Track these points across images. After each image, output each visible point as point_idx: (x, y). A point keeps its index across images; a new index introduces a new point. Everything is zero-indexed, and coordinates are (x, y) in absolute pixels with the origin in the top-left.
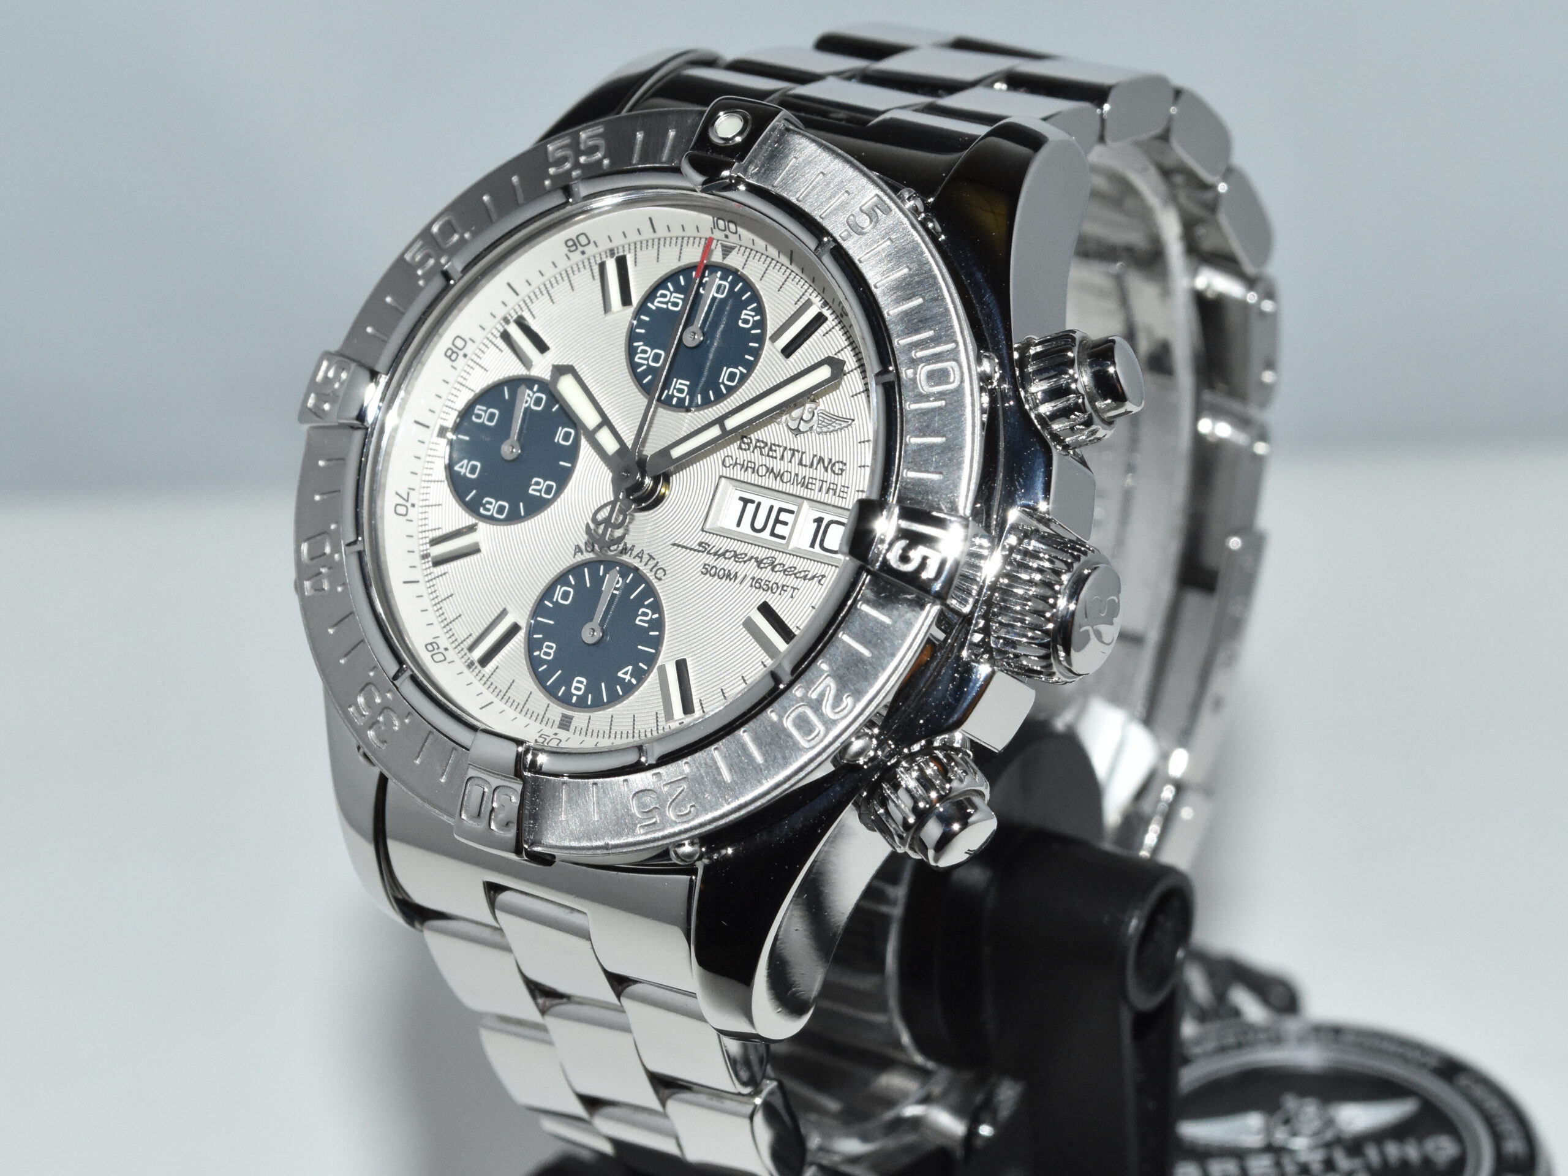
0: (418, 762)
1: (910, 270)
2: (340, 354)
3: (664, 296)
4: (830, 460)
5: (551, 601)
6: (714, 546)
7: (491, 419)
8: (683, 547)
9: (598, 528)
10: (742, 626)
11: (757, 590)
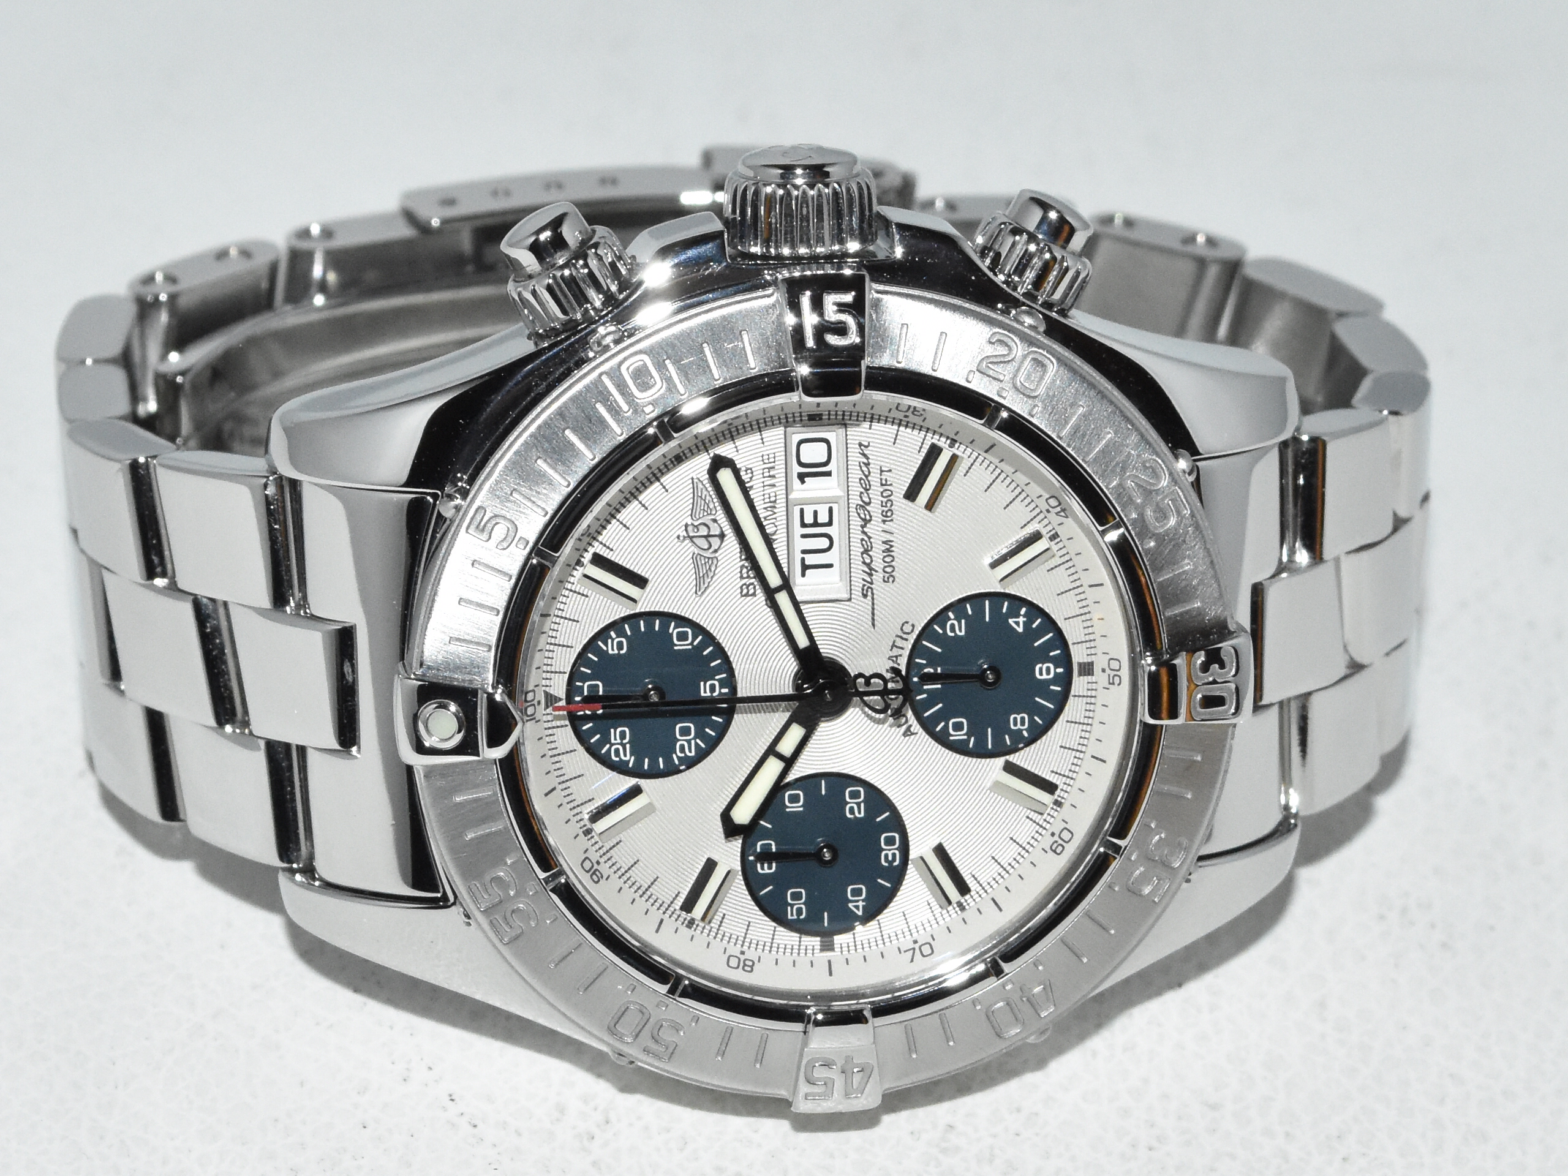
1: (536, 462)
5: (968, 741)
6: (863, 580)
7: (798, 896)
8: (873, 614)
10: (935, 513)
11: (895, 512)
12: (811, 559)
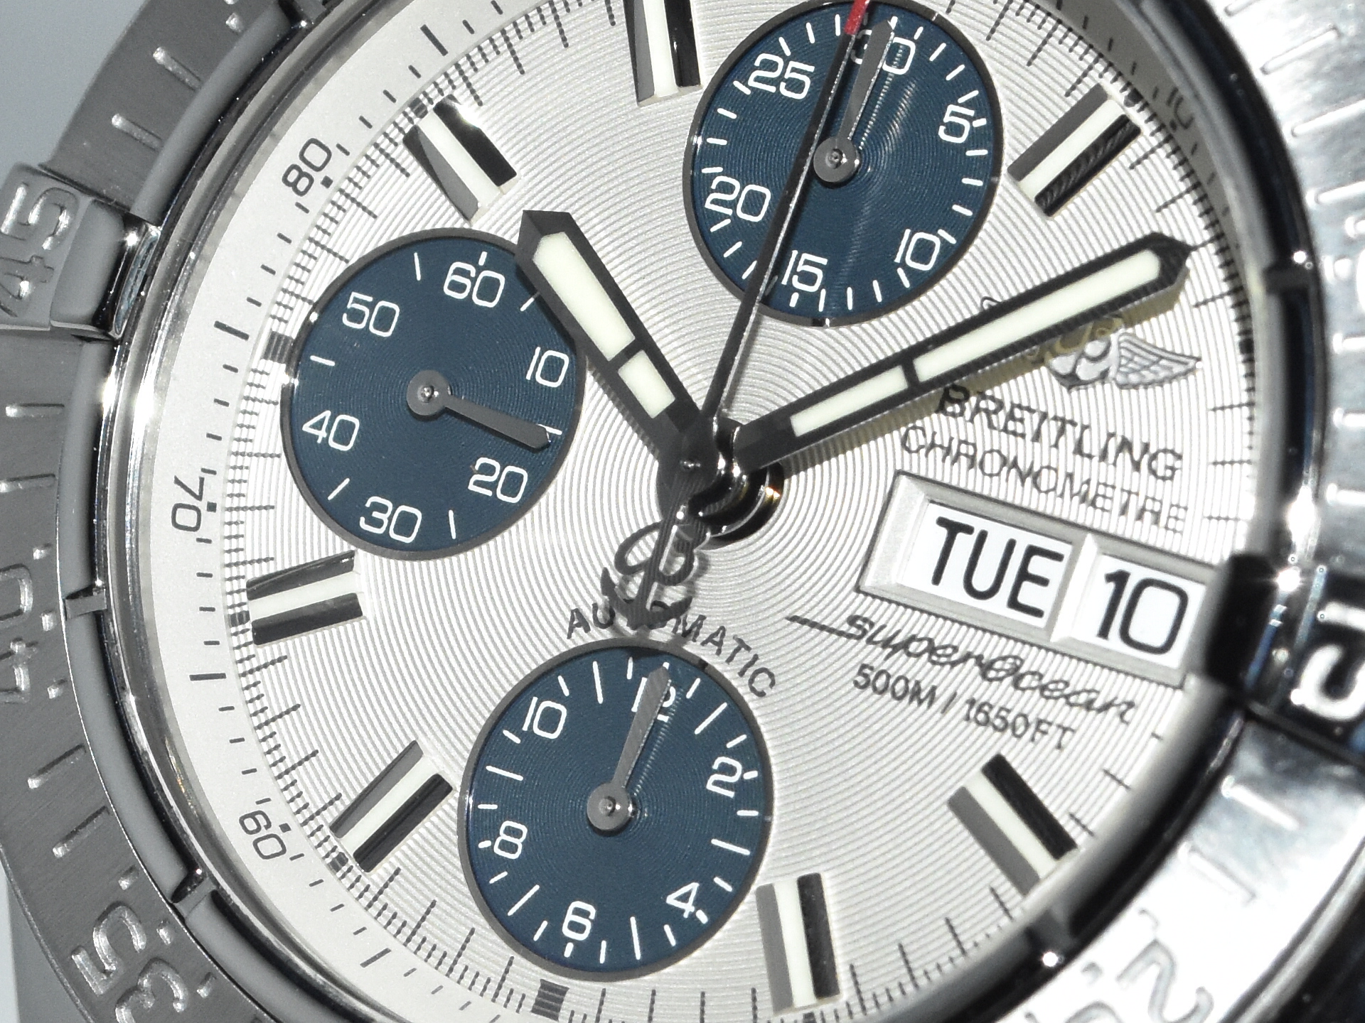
1: (1340, 35)
2: (50, 172)
3: (770, 66)
4: (1146, 448)
5: (517, 731)
6: (883, 627)
7: (383, 321)
8: (813, 625)
9: (627, 581)
10: (945, 808)
11: (981, 728)
12: (964, 544)
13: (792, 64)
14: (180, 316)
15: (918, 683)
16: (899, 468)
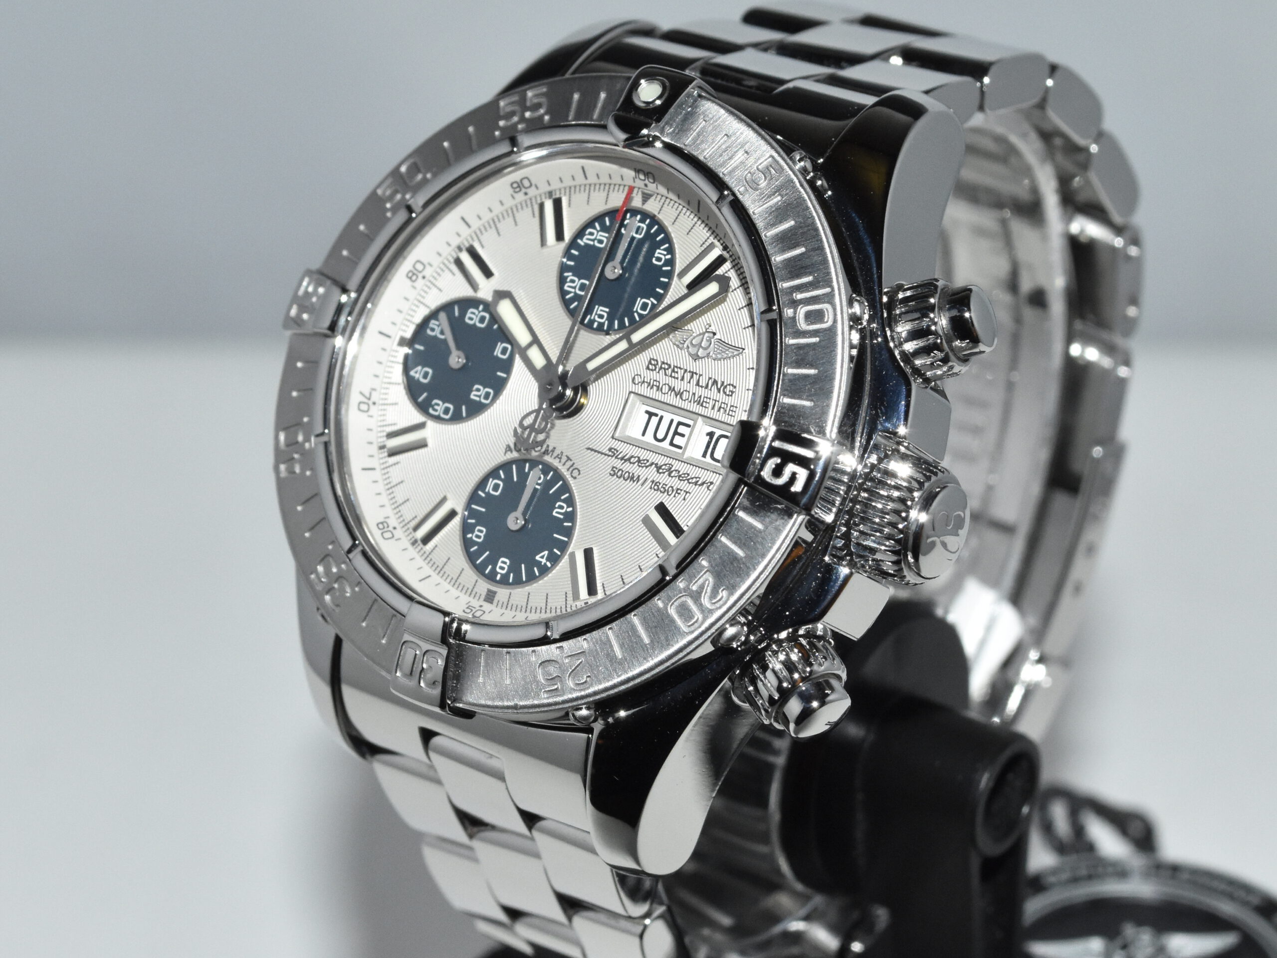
0: (364, 624)
2: (321, 273)
3: (591, 234)
4: (723, 383)
5: (483, 491)
7: (443, 332)
9: (523, 432)
10: (641, 522)
11: (656, 492)
12: (654, 420)
13: (601, 233)
14: (364, 329)
15: (633, 474)
16: (631, 390)
